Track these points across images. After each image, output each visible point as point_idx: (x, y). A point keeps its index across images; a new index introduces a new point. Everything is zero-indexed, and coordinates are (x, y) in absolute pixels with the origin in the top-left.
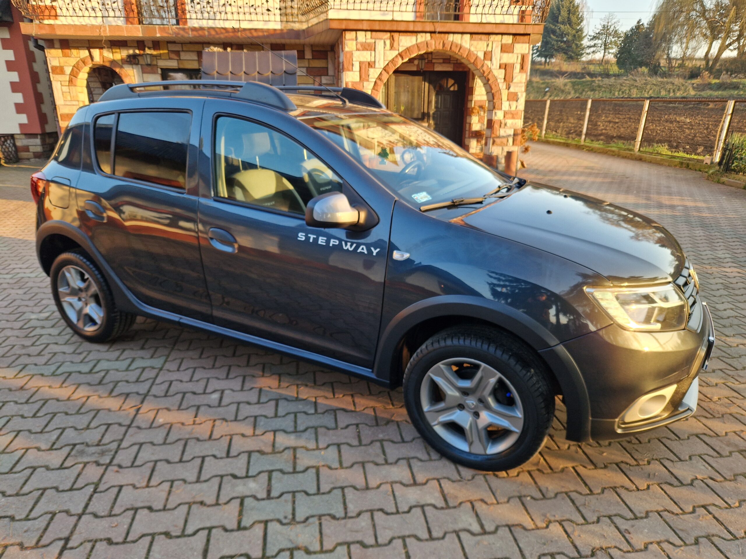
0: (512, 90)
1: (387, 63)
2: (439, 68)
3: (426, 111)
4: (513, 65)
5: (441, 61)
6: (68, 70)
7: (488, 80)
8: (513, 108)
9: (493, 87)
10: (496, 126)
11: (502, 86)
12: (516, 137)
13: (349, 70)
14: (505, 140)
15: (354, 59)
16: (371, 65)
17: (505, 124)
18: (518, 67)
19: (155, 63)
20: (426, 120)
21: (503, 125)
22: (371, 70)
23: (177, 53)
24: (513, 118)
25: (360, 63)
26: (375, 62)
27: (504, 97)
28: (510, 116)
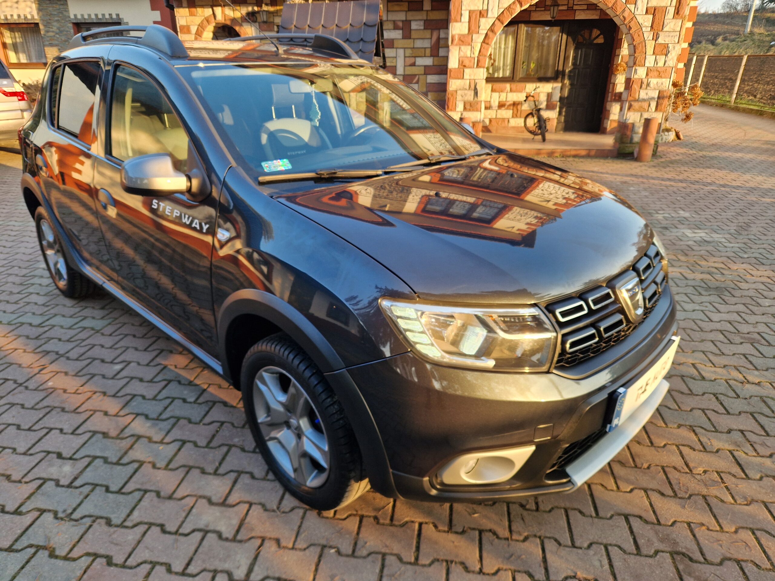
0: (660, 41)
1: (502, 10)
2: (580, 16)
3: (561, 68)
4: (665, 10)
5: (585, 7)
6: (194, 29)
7: (630, 28)
8: (661, 64)
9: (635, 37)
10: (635, 86)
11: (648, 35)
12: (660, 101)
13: (456, 21)
14: (645, 105)
15: (463, 8)
16: (482, 14)
17: (648, 85)
18: (672, 10)
19: (271, 20)
20: (560, 79)
21: (644, 86)
22: (483, 20)
24: (660, 76)
25: (470, 12)
26: (487, 10)
27: (650, 50)
28: (656, 74)
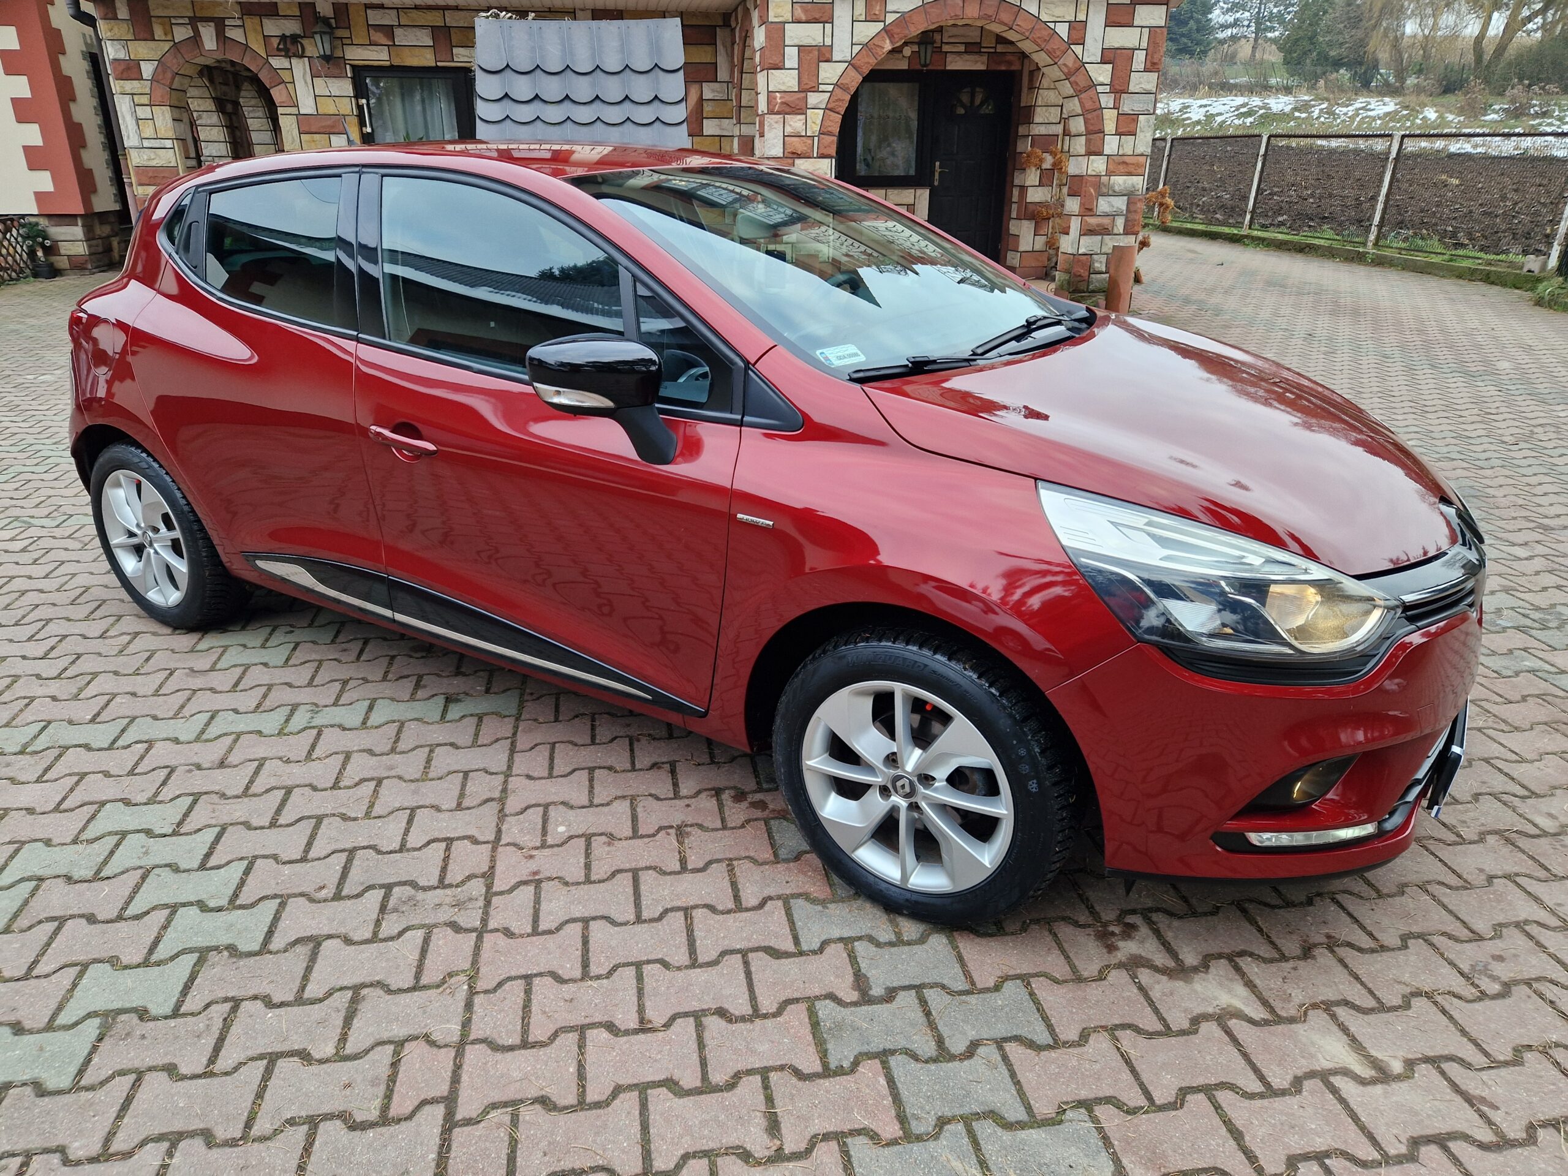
0: (1125, 109)
1: (857, 48)
2: (956, 64)
4: (1130, 54)
8: (1128, 150)
9: (1086, 103)
10: (1091, 190)
11: (1107, 101)
12: (1131, 215)
13: (776, 67)
14: (1108, 223)
15: (787, 42)
16: (823, 54)
17: (1111, 187)
18: (1141, 56)
19: (339, 52)
22: (824, 66)
23: (388, 31)
24: (1127, 172)
25: (800, 48)
26: (831, 47)
27: (1110, 126)
28: (1121, 167)
